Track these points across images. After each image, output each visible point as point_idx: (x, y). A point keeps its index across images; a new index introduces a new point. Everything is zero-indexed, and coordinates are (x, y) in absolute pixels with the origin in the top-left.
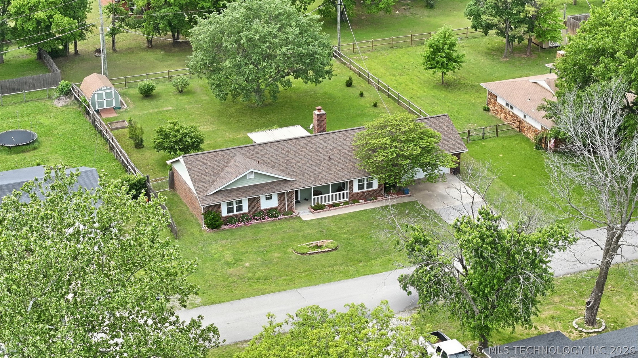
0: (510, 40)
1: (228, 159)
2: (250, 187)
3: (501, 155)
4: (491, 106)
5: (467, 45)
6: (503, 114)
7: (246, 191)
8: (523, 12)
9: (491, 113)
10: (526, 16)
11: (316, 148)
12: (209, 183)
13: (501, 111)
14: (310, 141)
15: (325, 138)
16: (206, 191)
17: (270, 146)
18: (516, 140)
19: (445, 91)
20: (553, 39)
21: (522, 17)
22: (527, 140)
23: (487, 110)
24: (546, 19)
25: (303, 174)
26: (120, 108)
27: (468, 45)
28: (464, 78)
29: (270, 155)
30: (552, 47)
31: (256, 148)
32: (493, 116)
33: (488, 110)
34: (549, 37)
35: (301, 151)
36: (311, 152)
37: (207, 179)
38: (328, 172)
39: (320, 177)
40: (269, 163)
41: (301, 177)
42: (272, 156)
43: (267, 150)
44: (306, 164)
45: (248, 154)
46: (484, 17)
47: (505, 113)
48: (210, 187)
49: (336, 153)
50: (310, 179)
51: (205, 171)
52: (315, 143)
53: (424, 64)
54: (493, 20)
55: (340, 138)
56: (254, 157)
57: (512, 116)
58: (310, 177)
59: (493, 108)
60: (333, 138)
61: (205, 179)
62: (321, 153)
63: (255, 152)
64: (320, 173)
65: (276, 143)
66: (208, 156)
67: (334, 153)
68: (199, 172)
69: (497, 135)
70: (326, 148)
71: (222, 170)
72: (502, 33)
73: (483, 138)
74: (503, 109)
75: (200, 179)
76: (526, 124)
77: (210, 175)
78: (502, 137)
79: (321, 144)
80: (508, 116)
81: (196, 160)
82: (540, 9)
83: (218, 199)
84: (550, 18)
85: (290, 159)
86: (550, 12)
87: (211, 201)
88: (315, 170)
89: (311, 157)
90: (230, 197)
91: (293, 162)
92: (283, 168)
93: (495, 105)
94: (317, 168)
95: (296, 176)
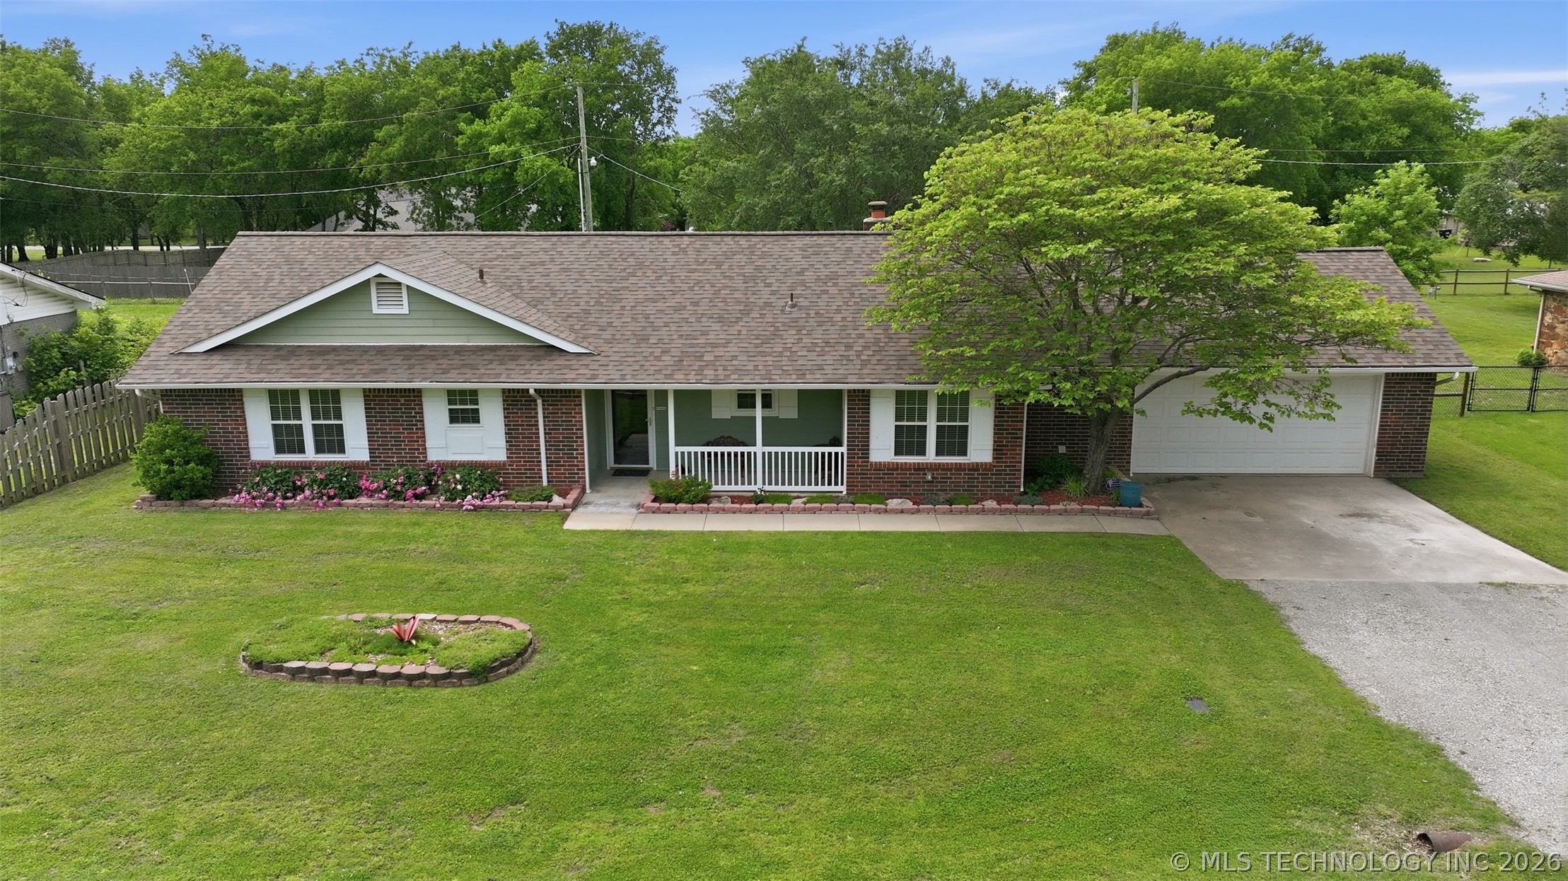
2: (382, 350)
4: (1551, 351)
9: (1550, 372)
11: (759, 268)
14: (752, 246)
15: (818, 246)
25: (644, 339)
29: (556, 268)
31: (524, 243)
33: (1540, 363)
35: (692, 271)
36: (731, 278)
37: (246, 307)
38: (757, 346)
39: (708, 357)
41: (627, 346)
43: (560, 253)
44: (680, 309)
49: (833, 291)
50: (657, 359)
51: (269, 280)
52: (764, 255)
56: (492, 267)
58: (666, 352)
60: (849, 249)
61: (238, 304)
62: (769, 285)
63: (510, 252)
66: (327, 243)
67: (825, 291)
68: (242, 282)
70: (800, 273)
75: (223, 301)
77: (273, 295)
79: (787, 260)
81: (275, 249)
83: (215, 370)
87: (177, 372)
88: (705, 334)
89: (717, 292)
91: (634, 297)
92: (576, 310)
94: (716, 326)
95: (607, 342)
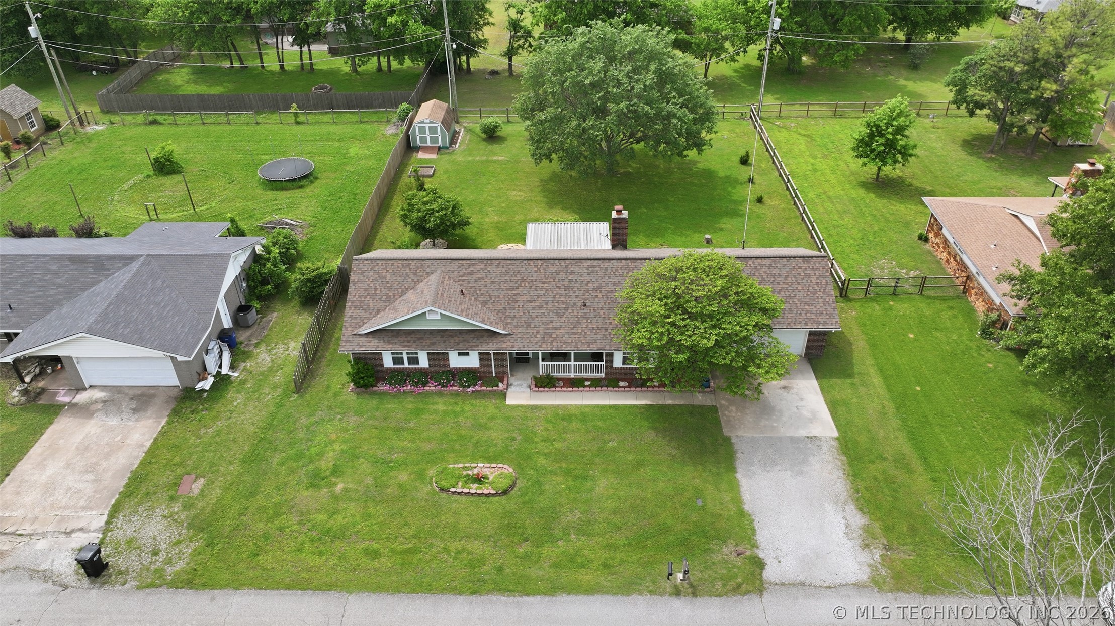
0: (1005, 128)
1: (422, 276)
2: (431, 332)
3: (911, 336)
4: (931, 235)
5: (941, 125)
6: (945, 254)
7: (422, 338)
8: (1037, 89)
9: (928, 247)
10: (1042, 97)
11: (570, 281)
12: (371, 314)
13: (944, 248)
14: (567, 267)
15: (594, 266)
16: (360, 326)
17: (497, 266)
18: (951, 308)
19: (874, 193)
20: (1076, 135)
21: (1032, 97)
22: (970, 312)
23: (924, 239)
24: (1073, 105)
25: (529, 325)
26: (447, 148)
27: (944, 126)
28: (913, 176)
29: (489, 281)
30: (1072, 146)
31: (473, 265)
32: (929, 252)
33: (926, 240)
34: (1070, 133)
35: (544, 283)
36: (559, 288)
37: (371, 306)
38: (572, 329)
39: (554, 336)
40: (482, 294)
41: (522, 330)
42: (493, 283)
43: (489, 271)
44: (541, 307)
45: (456, 273)
46: (971, 91)
47: (949, 253)
48: (369, 319)
49: (600, 296)
50: (535, 336)
51: (376, 290)
52: (572, 273)
53: (853, 149)
54: (983, 96)
55: (617, 270)
56: (463, 281)
57: (958, 263)
58: (538, 332)
59: (934, 238)
60: (606, 269)
61: (368, 305)
62: (574, 292)
63: (469, 271)
64: (556, 329)
65: (509, 262)
66: (392, 265)
67: (597, 296)
68: (366, 290)
69: (921, 292)
70: (587, 285)
71: (403, 293)
72: (997, 116)
73: (894, 294)
74: (948, 247)
75: (361, 302)
76: (976, 285)
77: (380, 299)
78: (929, 298)
79: (581, 276)
80: (952, 260)
81: (372, 269)
82: (1068, 88)
83: (372, 344)
84: (1079, 104)
85: (518, 294)
86: (1084, 93)
87: (358, 344)
88: (552, 322)
89: (555, 296)
90: (392, 344)
91: (521, 300)
92: (501, 308)
93: (937, 235)
94: (556, 318)
95: (515, 327)
